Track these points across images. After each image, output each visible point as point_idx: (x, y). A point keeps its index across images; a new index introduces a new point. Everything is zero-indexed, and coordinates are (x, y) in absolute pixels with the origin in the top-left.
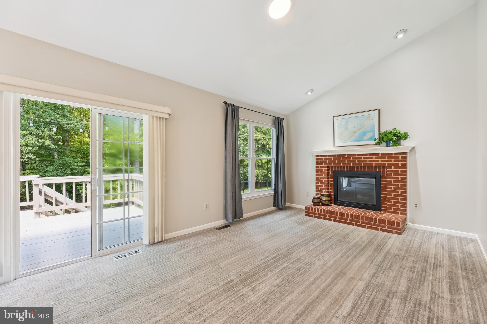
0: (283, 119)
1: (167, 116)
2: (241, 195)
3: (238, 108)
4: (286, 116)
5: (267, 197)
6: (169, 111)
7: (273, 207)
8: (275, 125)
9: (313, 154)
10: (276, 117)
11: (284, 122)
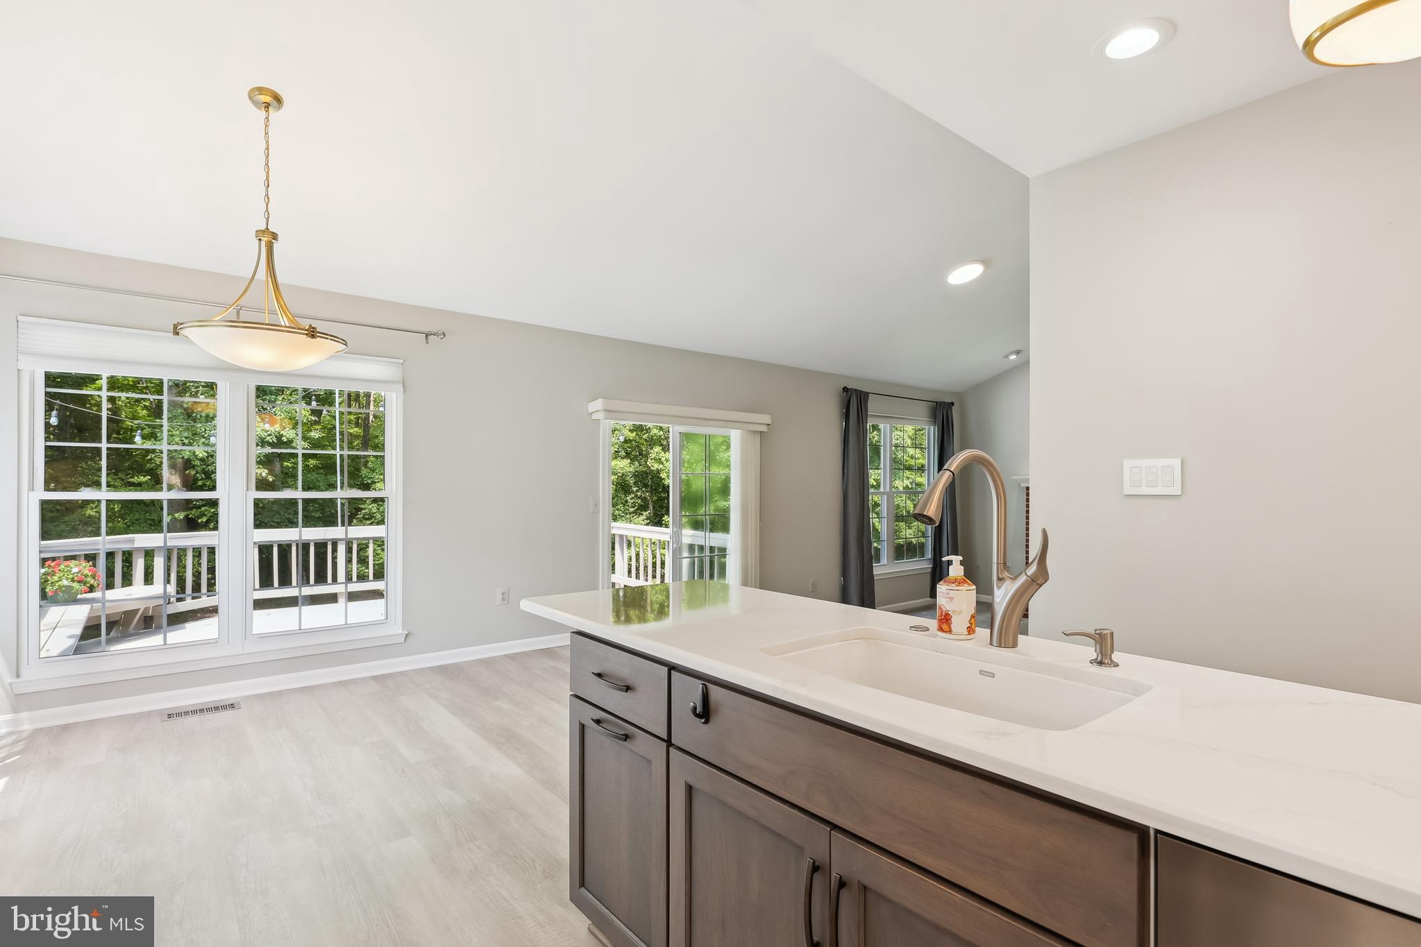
0: (953, 404)
1: (764, 429)
2: (872, 567)
3: (867, 394)
4: (958, 394)
5: (917, 575)
6: (766, 419)
7: (929, 599)
8: (935, 418)
9: (1020, 484)
10: (937, 402)
11: (955, 412)
